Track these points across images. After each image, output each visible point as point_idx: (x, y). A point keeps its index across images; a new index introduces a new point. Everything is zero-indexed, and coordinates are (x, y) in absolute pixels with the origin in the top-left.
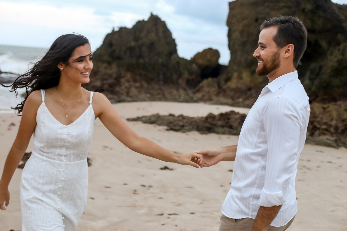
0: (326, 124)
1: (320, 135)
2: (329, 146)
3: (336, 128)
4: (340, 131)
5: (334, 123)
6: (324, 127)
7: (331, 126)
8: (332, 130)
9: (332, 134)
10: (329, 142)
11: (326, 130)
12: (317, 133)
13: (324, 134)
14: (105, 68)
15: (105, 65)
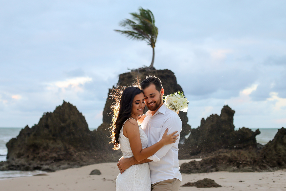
0: (244, 161)
1: (243, 167)
2: (250, 171)
3: (251, 162)
4: (252, 163)
5: (248, 160)
6: (244, 162)
7: (247, 161)
8: (249, 163)
9: (249, 165)
10: (250, 169)
11: (246, 164)
12: (241, 166)
13: (246, 166)
14: (52, 143)
15: (52, 141)
